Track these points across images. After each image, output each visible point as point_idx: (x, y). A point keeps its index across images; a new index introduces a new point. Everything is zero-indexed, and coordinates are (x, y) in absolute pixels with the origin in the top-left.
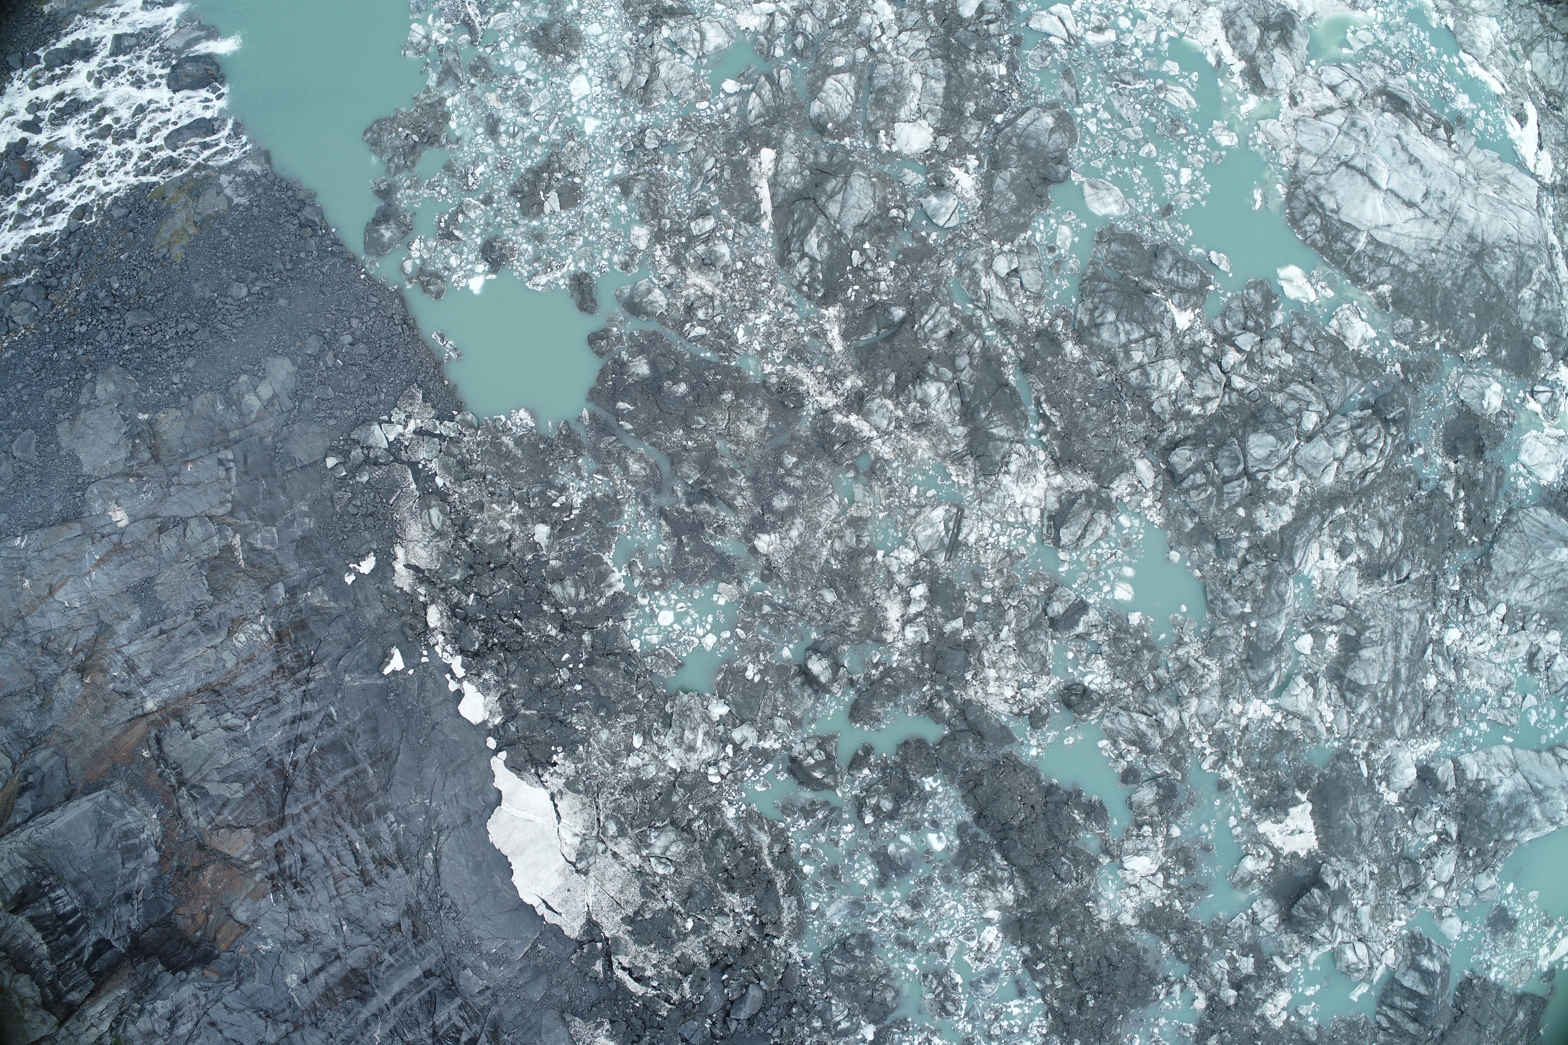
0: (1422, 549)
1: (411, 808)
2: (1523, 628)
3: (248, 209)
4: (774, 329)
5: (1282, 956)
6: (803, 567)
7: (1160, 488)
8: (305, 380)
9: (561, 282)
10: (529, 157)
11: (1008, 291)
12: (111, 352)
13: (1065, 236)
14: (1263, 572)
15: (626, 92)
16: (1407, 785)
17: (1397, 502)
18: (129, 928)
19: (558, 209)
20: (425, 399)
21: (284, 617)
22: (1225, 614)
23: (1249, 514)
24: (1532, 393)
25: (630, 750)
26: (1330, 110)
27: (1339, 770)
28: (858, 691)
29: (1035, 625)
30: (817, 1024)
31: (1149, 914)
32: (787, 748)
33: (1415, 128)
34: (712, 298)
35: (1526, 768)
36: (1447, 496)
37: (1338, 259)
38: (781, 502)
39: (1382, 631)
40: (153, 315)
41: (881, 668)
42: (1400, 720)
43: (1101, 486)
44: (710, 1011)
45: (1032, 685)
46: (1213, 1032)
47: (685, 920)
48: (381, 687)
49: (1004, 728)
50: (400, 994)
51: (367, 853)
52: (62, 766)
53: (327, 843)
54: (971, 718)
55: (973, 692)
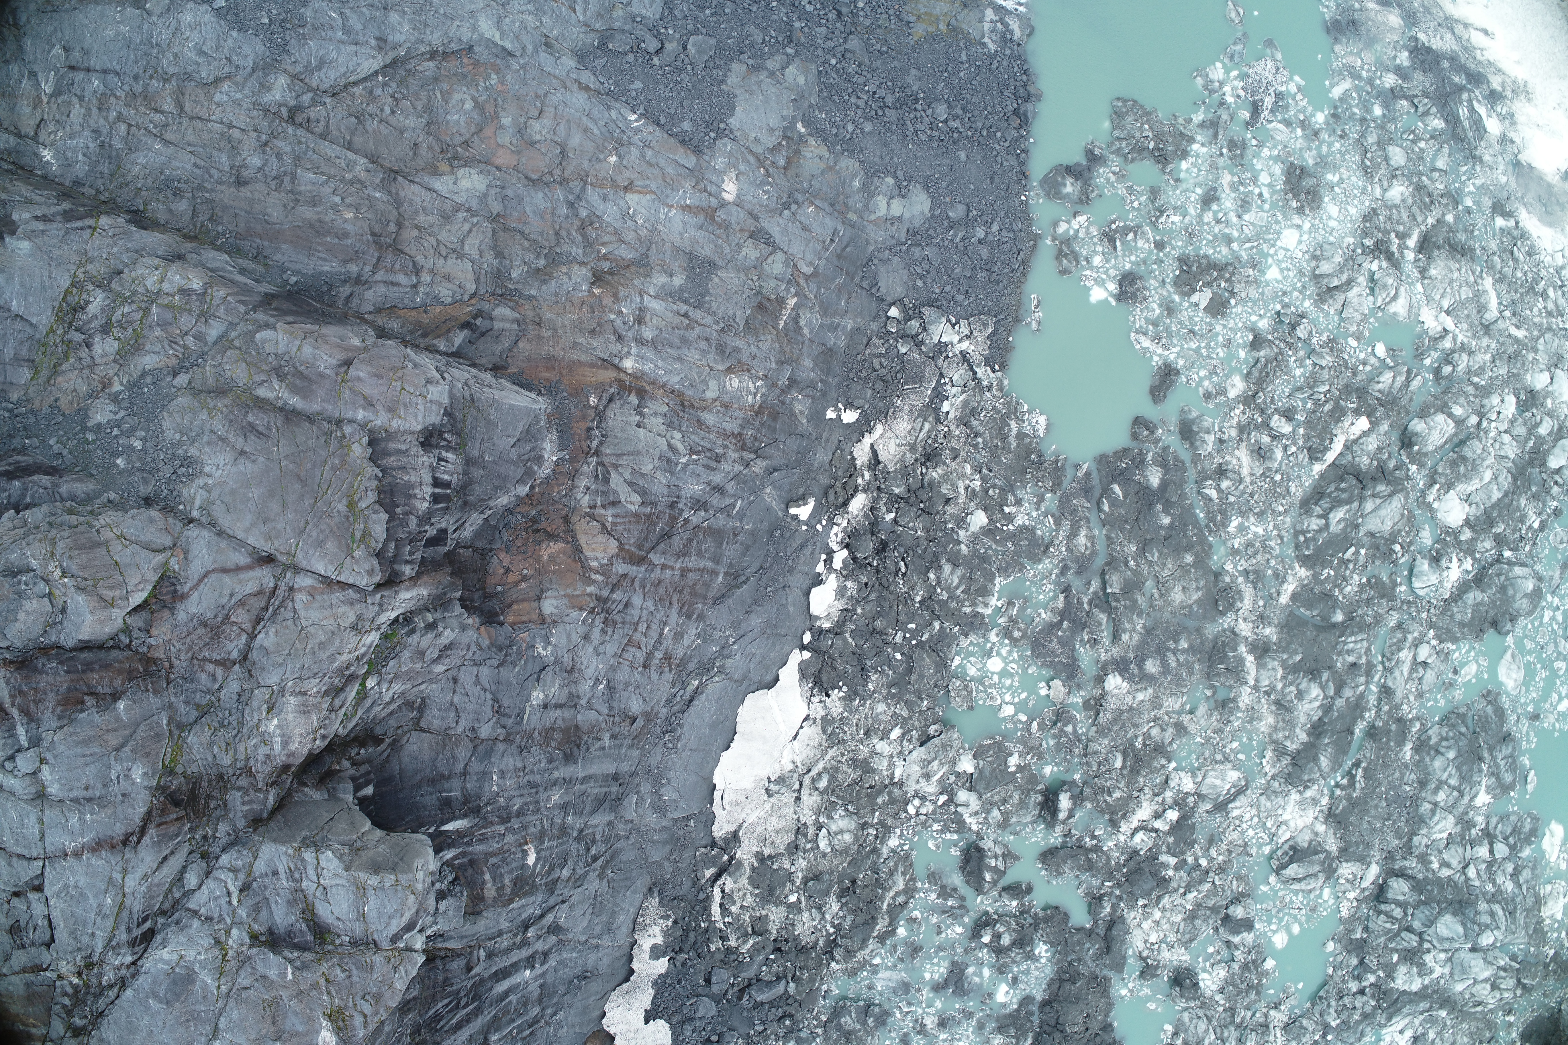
1: (717, 634)
3: (989, 55)
4: (1258, 545)
6: (1123, 726)
7: (1367, 894)
8: (931, 232)
9: (1156, 358)
10: (1214, 248)
11: (1411, 673)
12: (819, 51)
13: (1470, 671)
14: (1368, 1009)
15: (1316, 277)
18: (462, 535)
19: (1202, 307)
20: (990, 337)
21: (772, 399)
22: (1320, 1013)
23: (1396, 963)
25: (886, 735)
28: (1066, 843)
29: (1214, 909)
32: (980, 836)
34: (1241, 481)
38: (1152, 666)
40: (869, 58)
41: (1094, 842)
43: (1339, 859)
44: (743, 975)
45: (1170, 947)
47: (792, 892)
48: (778, 518)
49: (1124, 958)
50: (591, 777)
51: (668, 643)
52: (513, 338)
53: (652, 609)
54: (1114, 932)
55: (1132, 916)
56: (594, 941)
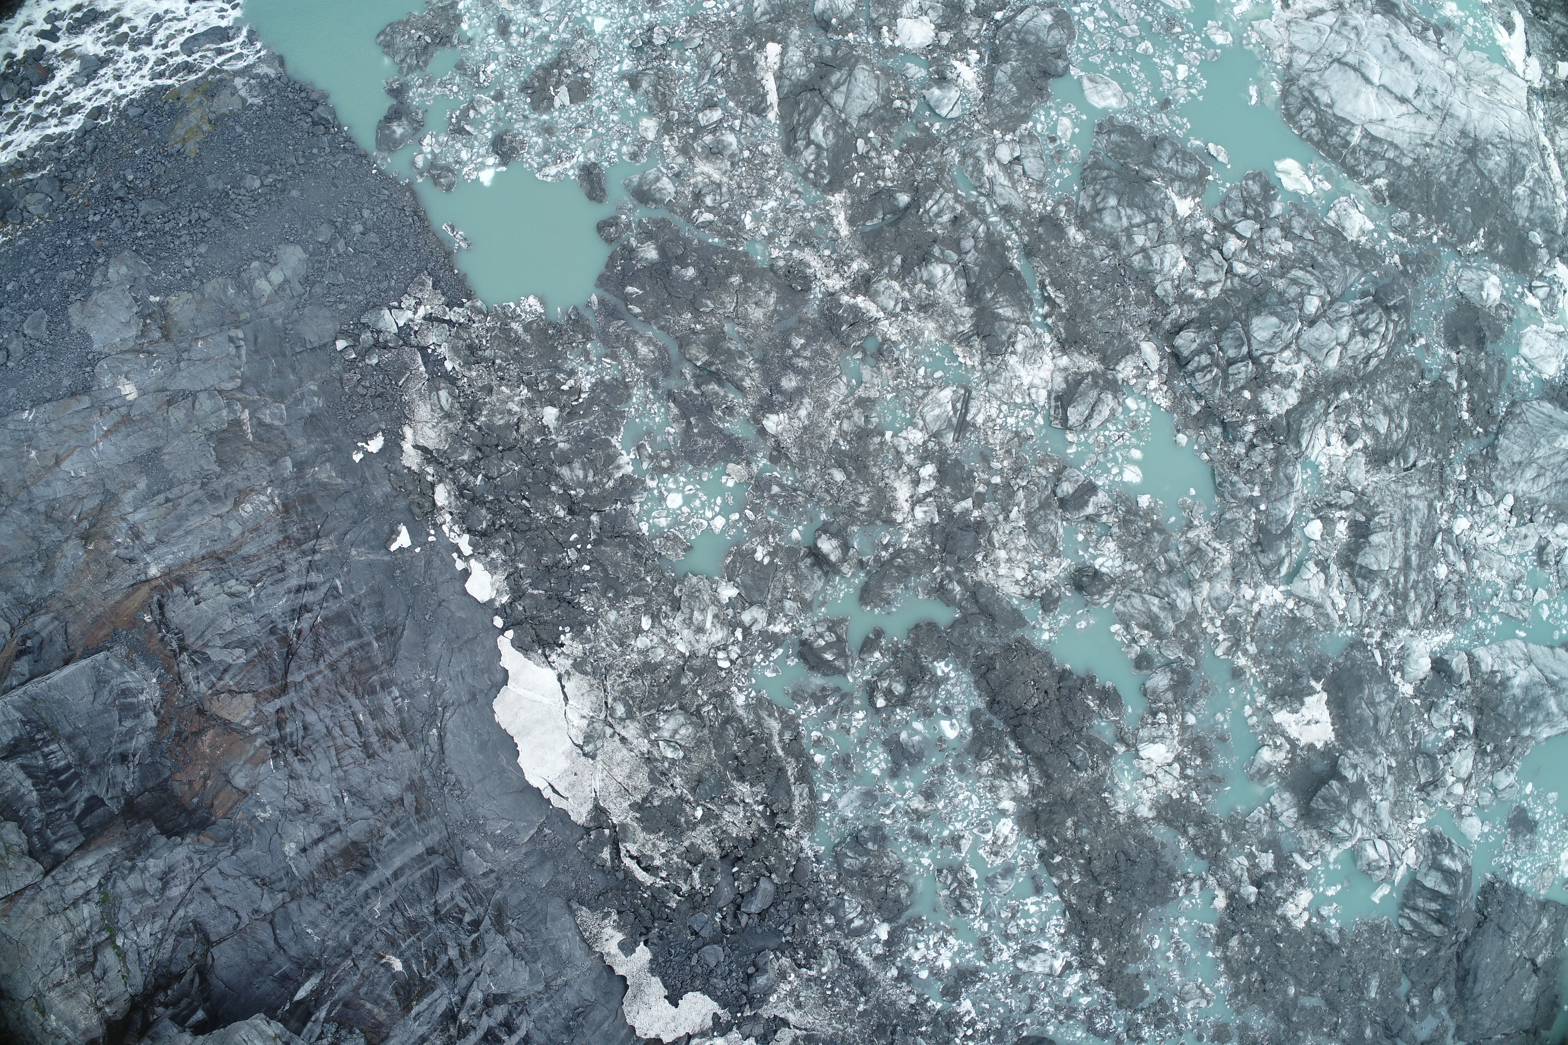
0: (1428, 436)
1: (416, 684)
2: (1531, 521)
3: (262, 108)
4: (781, 215)
5: (1302, 853)
6: (812, 446)
7: (1166, 371)
8: (317, 265)
9: (571, 173)
10: (539, 55)
11: (1010, 177)
12: (124, 238)
14: (1271, 455)
16: (1422, 676)
17: (1400, 390)
18: (123, 790)
19: (567, 103)
20: (435, 287)
21: (291, 490)
22: (1234, 496)
23: (1255, 398)
24: (1530, 289)
25: (638, 631)
26: (1322, 12)
27: (1354, 659)
28: (869, 572)
29: (1044, 505)
30: (830, 921)
31: (1166, 807)
32: (797, 632)
33: (1405, 29)
34: (719, 186)
35: (1541, 661)
36: (1450, 385)
37: (1334, 153)
38: (789, 383)
39: (1391, 516)
40: (167, 204)
41: (891, 550)
42: (1413, 608)
43: (1107, 368)
44: (721, 903)
45: (1043, 567)
46: (1234, 933)
47: (694, 809)
48: (387, 563)
49: (1015, 611)
50: (401, 868)
51: (370, 725)
52: (62, 631)
53: (330, 713)
54: (982, 600)
55: (984, 574)
56: (559, 981)
